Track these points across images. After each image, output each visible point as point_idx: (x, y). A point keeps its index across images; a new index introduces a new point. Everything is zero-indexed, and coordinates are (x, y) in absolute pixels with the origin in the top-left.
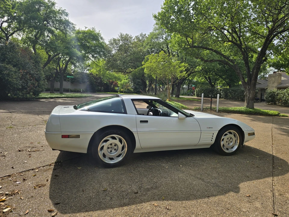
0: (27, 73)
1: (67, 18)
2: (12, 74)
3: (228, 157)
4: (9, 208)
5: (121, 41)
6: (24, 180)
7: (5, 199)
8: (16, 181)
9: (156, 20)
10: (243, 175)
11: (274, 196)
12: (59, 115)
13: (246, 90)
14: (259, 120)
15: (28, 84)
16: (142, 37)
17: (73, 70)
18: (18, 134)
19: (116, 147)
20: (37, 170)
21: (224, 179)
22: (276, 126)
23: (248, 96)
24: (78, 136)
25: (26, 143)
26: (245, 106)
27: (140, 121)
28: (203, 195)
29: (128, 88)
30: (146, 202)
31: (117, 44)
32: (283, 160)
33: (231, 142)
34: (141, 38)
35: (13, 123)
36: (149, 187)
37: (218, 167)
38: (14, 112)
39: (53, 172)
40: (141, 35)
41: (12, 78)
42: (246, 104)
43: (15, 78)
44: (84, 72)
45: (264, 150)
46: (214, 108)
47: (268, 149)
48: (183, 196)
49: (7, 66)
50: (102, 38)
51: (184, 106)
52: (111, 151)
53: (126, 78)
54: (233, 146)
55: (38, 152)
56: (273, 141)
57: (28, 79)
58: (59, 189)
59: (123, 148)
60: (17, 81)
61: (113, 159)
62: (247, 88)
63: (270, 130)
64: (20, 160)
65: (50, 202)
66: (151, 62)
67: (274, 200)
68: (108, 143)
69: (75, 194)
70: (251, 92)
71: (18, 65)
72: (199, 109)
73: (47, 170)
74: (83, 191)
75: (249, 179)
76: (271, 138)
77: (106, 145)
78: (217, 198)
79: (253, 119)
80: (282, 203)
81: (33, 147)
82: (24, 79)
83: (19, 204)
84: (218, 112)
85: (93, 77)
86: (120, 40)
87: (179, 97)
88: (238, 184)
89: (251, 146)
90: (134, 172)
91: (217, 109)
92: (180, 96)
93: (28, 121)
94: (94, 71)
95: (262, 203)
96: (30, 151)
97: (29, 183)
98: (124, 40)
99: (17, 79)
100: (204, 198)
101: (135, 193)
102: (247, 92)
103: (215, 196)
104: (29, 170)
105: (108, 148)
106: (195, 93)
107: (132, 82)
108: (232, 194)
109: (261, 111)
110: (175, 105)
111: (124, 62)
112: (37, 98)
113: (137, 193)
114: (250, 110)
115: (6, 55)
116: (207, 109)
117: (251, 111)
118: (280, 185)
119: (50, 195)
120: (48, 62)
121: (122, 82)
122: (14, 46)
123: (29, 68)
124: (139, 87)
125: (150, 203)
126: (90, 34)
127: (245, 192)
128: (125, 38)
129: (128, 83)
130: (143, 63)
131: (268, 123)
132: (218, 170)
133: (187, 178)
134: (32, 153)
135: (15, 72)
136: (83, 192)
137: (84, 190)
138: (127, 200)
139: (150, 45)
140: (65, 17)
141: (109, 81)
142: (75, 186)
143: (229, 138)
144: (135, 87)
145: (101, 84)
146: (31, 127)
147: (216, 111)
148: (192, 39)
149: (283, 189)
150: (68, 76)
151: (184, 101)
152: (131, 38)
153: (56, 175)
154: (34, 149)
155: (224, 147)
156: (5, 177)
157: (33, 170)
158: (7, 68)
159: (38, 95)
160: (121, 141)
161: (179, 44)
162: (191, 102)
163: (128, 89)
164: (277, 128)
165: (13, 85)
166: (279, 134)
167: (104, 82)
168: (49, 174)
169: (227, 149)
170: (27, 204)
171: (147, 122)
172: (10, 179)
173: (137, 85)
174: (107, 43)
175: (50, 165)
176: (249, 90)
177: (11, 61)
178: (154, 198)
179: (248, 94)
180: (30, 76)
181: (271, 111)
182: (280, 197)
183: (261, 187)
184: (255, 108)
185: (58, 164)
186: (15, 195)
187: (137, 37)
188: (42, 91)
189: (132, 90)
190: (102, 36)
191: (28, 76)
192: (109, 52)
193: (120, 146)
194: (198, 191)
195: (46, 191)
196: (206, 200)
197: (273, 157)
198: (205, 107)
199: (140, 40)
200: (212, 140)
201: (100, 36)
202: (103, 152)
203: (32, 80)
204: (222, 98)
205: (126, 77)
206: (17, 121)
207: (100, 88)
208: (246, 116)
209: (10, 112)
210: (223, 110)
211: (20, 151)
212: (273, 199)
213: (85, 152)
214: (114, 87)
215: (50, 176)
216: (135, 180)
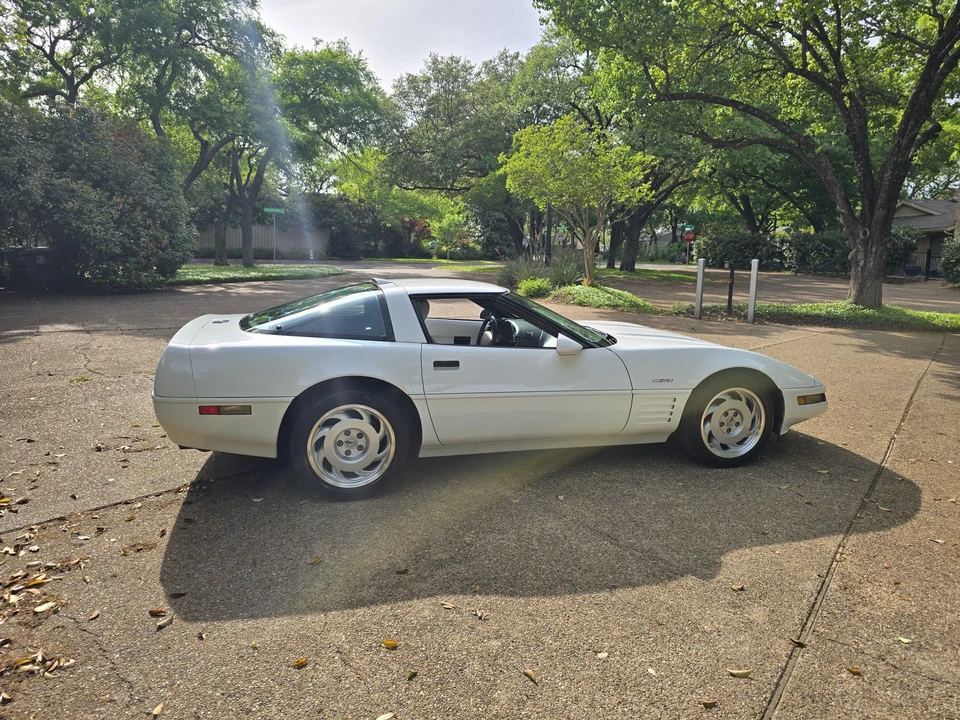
0: (135, 205)
1: (254, 15)
2: (91, 211)
3: (724, 470)
4: (51, 604)
5: (433, 84)
6: (100, 530)
7: (45, 579)
8: (78, 534)
9: (539, 7)
10: (751, 526)
11: (822, 593)
12: (189, 349)
13: (855, 244)
14: (889, 348)
15: (139, 239)
16: (506, 63)
17: (284, 187)
18: (102, 398)
19: (361, 442)
20: (139, 505)
21: (683, 539)
22: (941, 369)
23: (862, 263)
24: (246, 410)
25: (119, 427)
26: (851, 300)
27: (435, 363)
28: (597, 582)
29: (465, 241)
30: (424, 597)
31: (419, 94)
32: (910, 482)
33: (738, 424)
34: (501, 69)
35: (91, 366)
36: (445, 556)
37: (680, 501)
38: (98, 331)
39: (182, 510)
40: (503, 56)
41: (92, 223)
42: (853, 293)
43: (100, 224)
44: (321, 192)
45: (858, 451)
46: (740, 309)
47: (873, 448)
48: (539, 583)
49: (74, 186)
50: (368, 76)
51: (640, 301)
52: (348, 453)
53: (457, 209)
54: (745, 439)
55: (149, 453)
56: (903, 420)
57: (139, 225)
58: (190, 557)
59: (383, 443)
60: (107, 231)
61: (357, 476)
62: (858, 236)
63: (914, 380)
64: (96, 474)
65: (161, 589)
66: (528, 155)
67: (815, 603)
68: (338, 428)
69: (230, 572)
70: (874, 250)
71: (107, 180)
72: (687, 310)
73: (166, 505)
74: (254, 564)
75: (763, 537)
76: (902, 412)
77: (331, 434)
78: (637, 592)
79: (872, 344)
80: (836, 611)
81: (137, 439)
82: (128, 223)
83: (79, 594)
84: (754, 322)
85: (349, 207)
86: (430, 79)
87: (633, 270)
88: (722, 554)
89: (820, 437)
90: (413, 513)
91: (750, 312)
92: (636, 267)
93: (136, 358)
94: (352, 188)
95: (773, 611)
96: (128, 451)
97: (111, 540)
98: (443, 79)
99: (106, 226)
100: (598, 592)
101: (398, 573)
102: (858, 251)
103: (633, 586)
104: (116, 504)
105: (340, 443)
106: (693, 253)
107: (476, 221)
108: (690, 580)
109: (905, 315)
110: (609, 298)
111: (444, 156)
112: (172, 284)
113: (405, 572)
114: (866, 311)
115: (70, 151)
116: (715, 311)
117: (868, 316)
118: (856, 560)
119: (163, 572)
120: (202, 164)
121: (445, 223)
122: (91, 119)
123: (140, 189)
124: (502, 236)
125: (434, 600)
126: (329, 63)
127: (732, 577)
128: (448, 72)
129: (466, 223)
130: (501, 158)
131: (918, 358)
132: (676, 510)
133: (569, 533)
134: (132, 457)
135: (100, 204)
136: (255, 566)
137: (259, 561)
138: (373, 589)
139: (532, 94)
140: (249, 10)
141: (403, 222)
142: (235, 549)
143: (731, 413)
144: (489, 239)
145: (376, 230)
146: (141, 377)
147: (746, 317)
148: (665, 68)
149: (862, 572)
150: (266, 210)
151: (650, 285)
152: (467, 69)
153: (188, 521)
154: (139, 445)
155: (714, 441)
156: (50, 521)
157: (126, 503)
158: (73, 191)
159: (173, 273)
160: (375, 423)
161: (621, 89)
162: (671, 285)
163: (463, 244)
164: (943, 376)
165: (95, 245)
166: (940, 395)
167: (385, 225)
168: (170, 518)
169: (724, 447)
170: (98, 595)
171: (455, 364)
172: (63, 527)
173: (495, 229)
174: (389, 91)
175: (178, 491)
176: (865, 242)
177: (85, 168)
178: (448, 588)
179: (860, 256)
180: (146, 213)
181: (942, 315)
182: (839, 595)
183: (793, 563)
184: (886, 303)
185: (200, 488)
186: (70, 570)
187: (489, 67)
188: (184, 261)
189: (479, 248)
190: (370, 68)
191: (138, 215)
192: (397, 122)
193: (375, 437)
194: (590, 569)
195: (154, 560)
196: (602, 596)
197: (880, 471)
198: (709, 305)
199: (497, 77)
200: (670, 420)
201: (364, 69)
202: (322, 454)
203: (153, 228)
204: (788, 269)
205: (456, 204)
206: (103, 358)
207: (373, 244)
208: (846, 335)
209: (88, 332)
210: (769, 313)
211: (99, 449)
212: (816, 599)
213: (272, 454)
214: (417, 242)
215: (172, 522)
216: (409, 537)
